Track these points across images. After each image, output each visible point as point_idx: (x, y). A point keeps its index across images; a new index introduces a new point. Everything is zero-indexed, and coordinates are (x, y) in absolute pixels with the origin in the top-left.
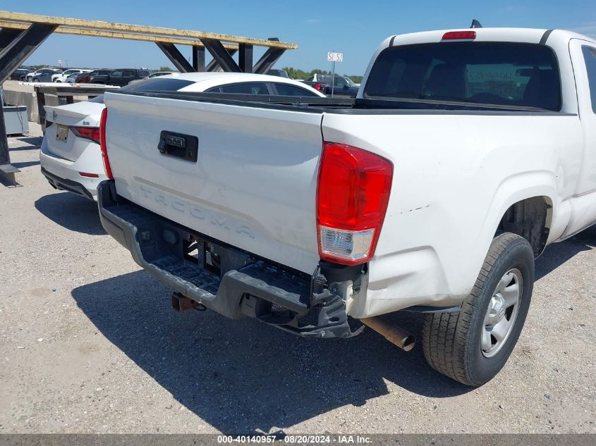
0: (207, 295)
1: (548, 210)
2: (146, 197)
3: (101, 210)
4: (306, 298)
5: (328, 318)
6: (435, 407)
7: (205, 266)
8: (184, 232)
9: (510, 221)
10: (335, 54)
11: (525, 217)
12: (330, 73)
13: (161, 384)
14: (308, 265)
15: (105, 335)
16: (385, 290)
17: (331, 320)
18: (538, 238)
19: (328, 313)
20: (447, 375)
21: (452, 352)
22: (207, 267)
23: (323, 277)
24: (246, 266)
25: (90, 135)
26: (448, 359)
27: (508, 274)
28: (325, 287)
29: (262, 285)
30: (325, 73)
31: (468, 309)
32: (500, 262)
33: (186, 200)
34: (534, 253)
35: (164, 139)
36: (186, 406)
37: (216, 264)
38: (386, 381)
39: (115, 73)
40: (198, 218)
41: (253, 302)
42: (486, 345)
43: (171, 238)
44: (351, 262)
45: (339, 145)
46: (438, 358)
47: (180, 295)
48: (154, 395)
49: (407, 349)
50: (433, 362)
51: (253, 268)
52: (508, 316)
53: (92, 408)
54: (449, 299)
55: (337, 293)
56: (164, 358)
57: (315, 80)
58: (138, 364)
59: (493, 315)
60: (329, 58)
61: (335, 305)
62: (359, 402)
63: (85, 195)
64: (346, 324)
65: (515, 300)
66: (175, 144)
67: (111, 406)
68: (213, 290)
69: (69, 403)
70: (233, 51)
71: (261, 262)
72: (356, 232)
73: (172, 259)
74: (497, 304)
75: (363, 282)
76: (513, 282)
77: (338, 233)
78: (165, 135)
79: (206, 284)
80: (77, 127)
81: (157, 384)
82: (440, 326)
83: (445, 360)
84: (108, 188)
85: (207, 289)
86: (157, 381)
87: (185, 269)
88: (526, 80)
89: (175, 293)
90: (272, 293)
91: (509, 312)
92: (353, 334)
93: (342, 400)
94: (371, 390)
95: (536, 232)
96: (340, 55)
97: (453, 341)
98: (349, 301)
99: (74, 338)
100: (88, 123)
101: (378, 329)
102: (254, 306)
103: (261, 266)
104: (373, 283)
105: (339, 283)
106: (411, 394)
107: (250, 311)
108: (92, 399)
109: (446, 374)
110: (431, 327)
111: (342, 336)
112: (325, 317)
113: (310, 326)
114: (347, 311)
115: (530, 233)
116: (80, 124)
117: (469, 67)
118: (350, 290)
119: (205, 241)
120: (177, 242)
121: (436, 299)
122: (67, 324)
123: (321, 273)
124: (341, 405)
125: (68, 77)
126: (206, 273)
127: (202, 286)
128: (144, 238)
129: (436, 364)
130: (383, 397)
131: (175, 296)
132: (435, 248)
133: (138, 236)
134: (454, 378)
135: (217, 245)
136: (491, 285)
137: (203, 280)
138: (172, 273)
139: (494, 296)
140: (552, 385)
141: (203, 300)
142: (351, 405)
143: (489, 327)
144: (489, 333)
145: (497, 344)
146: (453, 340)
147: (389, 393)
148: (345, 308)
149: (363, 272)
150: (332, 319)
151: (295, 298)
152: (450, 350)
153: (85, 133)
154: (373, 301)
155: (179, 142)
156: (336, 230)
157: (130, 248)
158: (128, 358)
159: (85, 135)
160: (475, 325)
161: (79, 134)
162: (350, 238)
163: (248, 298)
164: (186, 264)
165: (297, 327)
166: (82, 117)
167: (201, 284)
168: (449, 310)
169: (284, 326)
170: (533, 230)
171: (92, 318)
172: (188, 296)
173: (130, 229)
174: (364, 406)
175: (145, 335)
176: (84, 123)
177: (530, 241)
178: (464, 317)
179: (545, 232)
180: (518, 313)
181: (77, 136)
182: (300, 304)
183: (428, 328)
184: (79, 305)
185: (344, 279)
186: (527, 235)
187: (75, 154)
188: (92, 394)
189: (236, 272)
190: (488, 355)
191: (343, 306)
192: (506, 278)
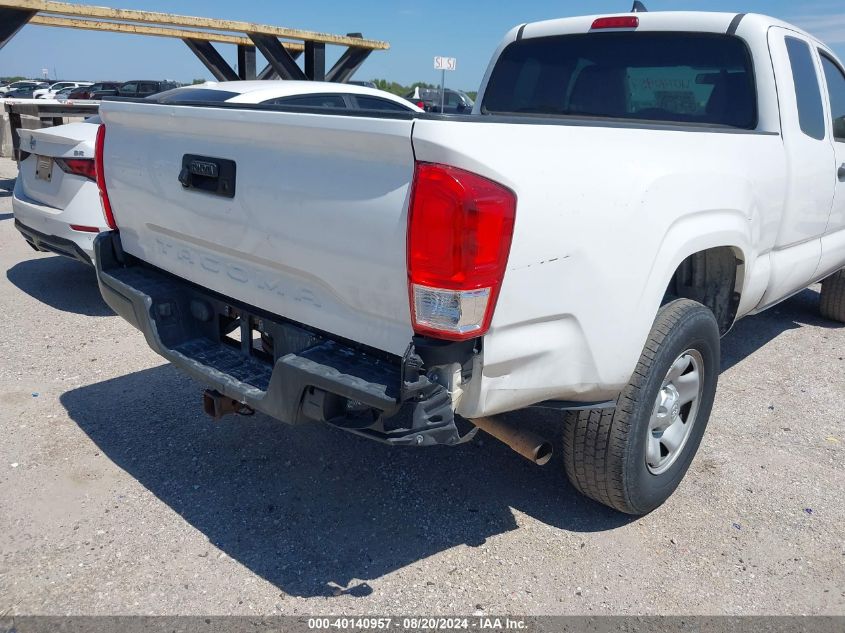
0: (254, 391)
1: (739, 267)
2: (165, 252)
3: (100, 275)
4: (394, 390)
5: (426, 417)
6: (583, 545)
7: (250, 352)
8: (221, 303)
9: (686, 284)
10: (445, 60)
11: (708, 277)
12: (439, 87)
13: (191, 522)
14: (397, 342)
15: (109, 457)
16: (508, 376)
17: (430, 420)
18: (726, 306)
19: (427, 410)
20: (600, 500)
21: (605, 466)
22: (254, 352)
23: (418, 358)
24: (309, 348)
25: (85, 171)
26: (600, 478)
27: (683, 356)
28: (421, 373)
29: (332, 374)
30: (431, 87)
31: (626, 404)
32: (672, 340)
33: (221, 255)
34: (721, 329)
35: (188, 167)
36: (227, 552)
37: (267, 348)
38: (514, 511)
39: (125, 88)
40: (239, 280)
41: (319, 398)
42: (654, 458)
43: (202, 313)
44: (457, 336)
45: (438, 166)
46: (585, 476)
47: (215, 393)
48: (182, 539)
49: (541, 462)
50: (579, 483)
51: (321, 350)
52: (684, 417)
53: (91, 558)
54: (599, 389)
55: (438, 382)
56: (196, 487)
57: (416, 96)
58: (158, 496)
59: (662, 415)
60: (436, 64)
61: (436, 398)
62: (476, 541)
63: (80, 259)
64: (453, 425)
65: (694, 394)
66: (203, 172)
67: (119, 554)
68: (262, 384)
69: (58, 552)
70: (296, 53)
71: (330, 342)
72: (465, 292)
73: (203, 342)
74: (668, 398)
75: (476, 366)
76: (690, 369)
77: (439, 295)
78: (189, 159)
79: (253, 377)
80: (65, 159)
81: (185, 523)
82: (588, 430)
83: (595, 479)
84: (110, 242)
85: (254, 383)
86: (186, 518)
87: (222, 356)
88: (710, 88)
89: (208, 391)
90: (346, 383)
91: (684, 411)
92: (462, 440)
93: (450, 537)
94: (492, 523)
95: (722, 298)
96: (452, 61)
97: (606, 452)
98: (456, 393)
99: (65, 461)
100: (82, 153)
101: (499, 434)
102: (321, 404)
103: (331, 347)
104: (489, 366)
105: (442, 367)
106: (549, 528)
107: (315, 411)
108: (90, 547)
109: (597, 497)
110: (575, 433)
111: (447, 443)
112: (423, 417)
113: (401, 430)
114: (454, 406)
115: (715, 300)
116: (70, 154)
117: (630, 71)
118: (457, 377)
119: (252, 315)
120: (211, 319)
121: (581, 390)
122: (54, 443)
123: (416, 352)
124: (450, 545)
125: (57, 93)
126: (253, 361)
127: (247, 380)
128: (163, 313)
129: (583, 485)
130: (510, 534)
131: (209, 395)
132: (578, 317)
133: (154, 311)
134: (609, 504)
135: (266, 320)
136: (659, 372)
137: (249, 371)
138: (204, 362)
139: (664, 388)
140: (744, 511)
141: (249, 399)
142: (464, 545)
143: (657, 432)
144: (658, 441)
145: (669, 455)
146: (606, 449)
147: (517, 527)
148: (450, 403)
149: (475, 350)
150: (434, 419)
151: (378, 390)
152: (603, 464)
153: (78, 168)
154: (490, 392)
155: (209, 168)
156: (437, 290)
157: (142, 328)
158: (142, 488)
159: (78, 171)
160: (637, 428)
161: (69, 169)
162: (456, 302)
163: (312, 392)
164: (223, 349)
165: (382, 431)
166: (72, 144)
167: (245, 376)
168: (600, 406)
169: (363, 431)
170: (718, 297)
171: (91, 433)
172: (226, 394)
173: (141, 300)
174: (483, 547)
175: (168, 455)
176: (76, 153)
177: (714, 312)
178: (620, 416)
179: (734, 299)
180: (698, 412)
181: (66, 171)
182: (386, 397)
183: (571, 434)
184: (72, 415)
185: (449, 361)
186: (710, 303)
187: (64, 199)
188: (90, 540)
189: (294, 356)
190: (657, 472)
191: (447, 400)
192: (680, 362)
